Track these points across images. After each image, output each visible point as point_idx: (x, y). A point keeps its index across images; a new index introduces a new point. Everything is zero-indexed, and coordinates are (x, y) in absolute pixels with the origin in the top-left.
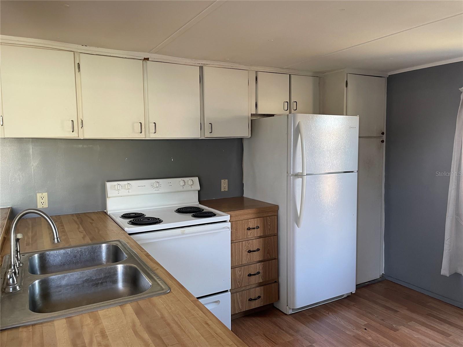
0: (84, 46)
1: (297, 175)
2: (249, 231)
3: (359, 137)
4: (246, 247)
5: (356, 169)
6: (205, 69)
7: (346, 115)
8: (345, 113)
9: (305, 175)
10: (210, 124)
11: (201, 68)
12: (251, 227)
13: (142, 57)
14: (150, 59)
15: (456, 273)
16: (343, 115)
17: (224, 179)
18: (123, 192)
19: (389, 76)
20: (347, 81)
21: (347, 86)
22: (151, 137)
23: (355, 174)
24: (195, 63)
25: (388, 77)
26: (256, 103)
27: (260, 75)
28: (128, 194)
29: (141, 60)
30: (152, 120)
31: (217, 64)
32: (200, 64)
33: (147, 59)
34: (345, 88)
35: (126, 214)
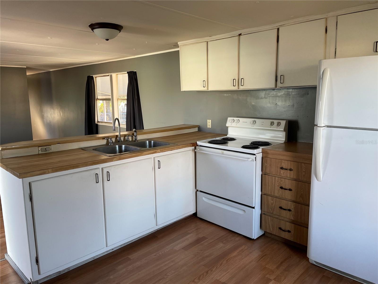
0: (210, 37)
2: (282, 170)
4: (278, 183)
6: (281, 29)
11: (278, 30)
12: (284, 167)
13: (238, 34)
14: (242, 34)
22: (241, 88)
26: (336, 49)
30: (241, 77)
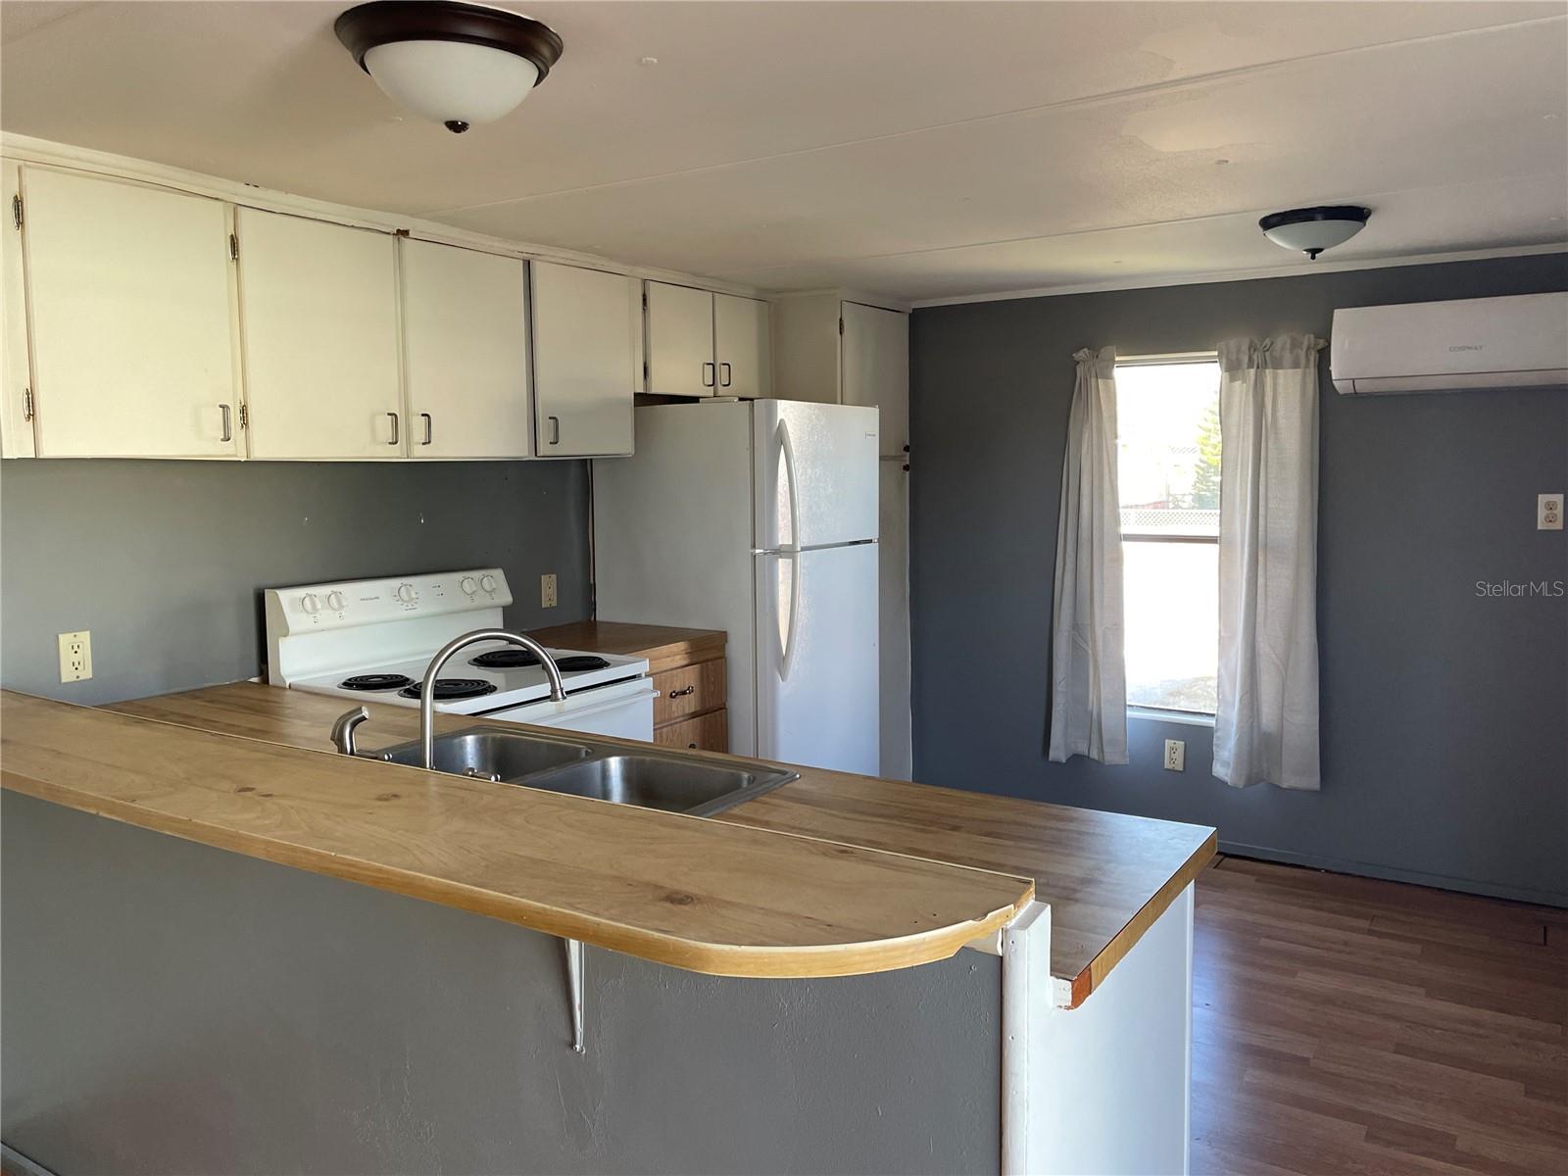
0: (251, 188)
1: (779, 552)
3: (882, 458)
5: (874, 534)
6: (538, 268)
7: (842, 404)
8: (839, 400)
9: (799, 549)
10: (550, 418)
11: (528, 264)
13: (393, 227)
14: (411, 235)
15: (1074, 755)
16: (835, 403)
17: (549, 572)
18: (327, 618)
19: (914, 310)
20: (841, 320)
21: (841, 333)
22: (416, 455)
23: (874, 547)
24: (514, 251)
25: (911, 312)
26: (645, 364)
27: (654, 291)
28: (339, 622)
29: (388, 233)
30: (418, 407)
31: (561, 255)
32: (526, 255)
33: (405, 233)
34: (839, 336)
35: (356, 679)
